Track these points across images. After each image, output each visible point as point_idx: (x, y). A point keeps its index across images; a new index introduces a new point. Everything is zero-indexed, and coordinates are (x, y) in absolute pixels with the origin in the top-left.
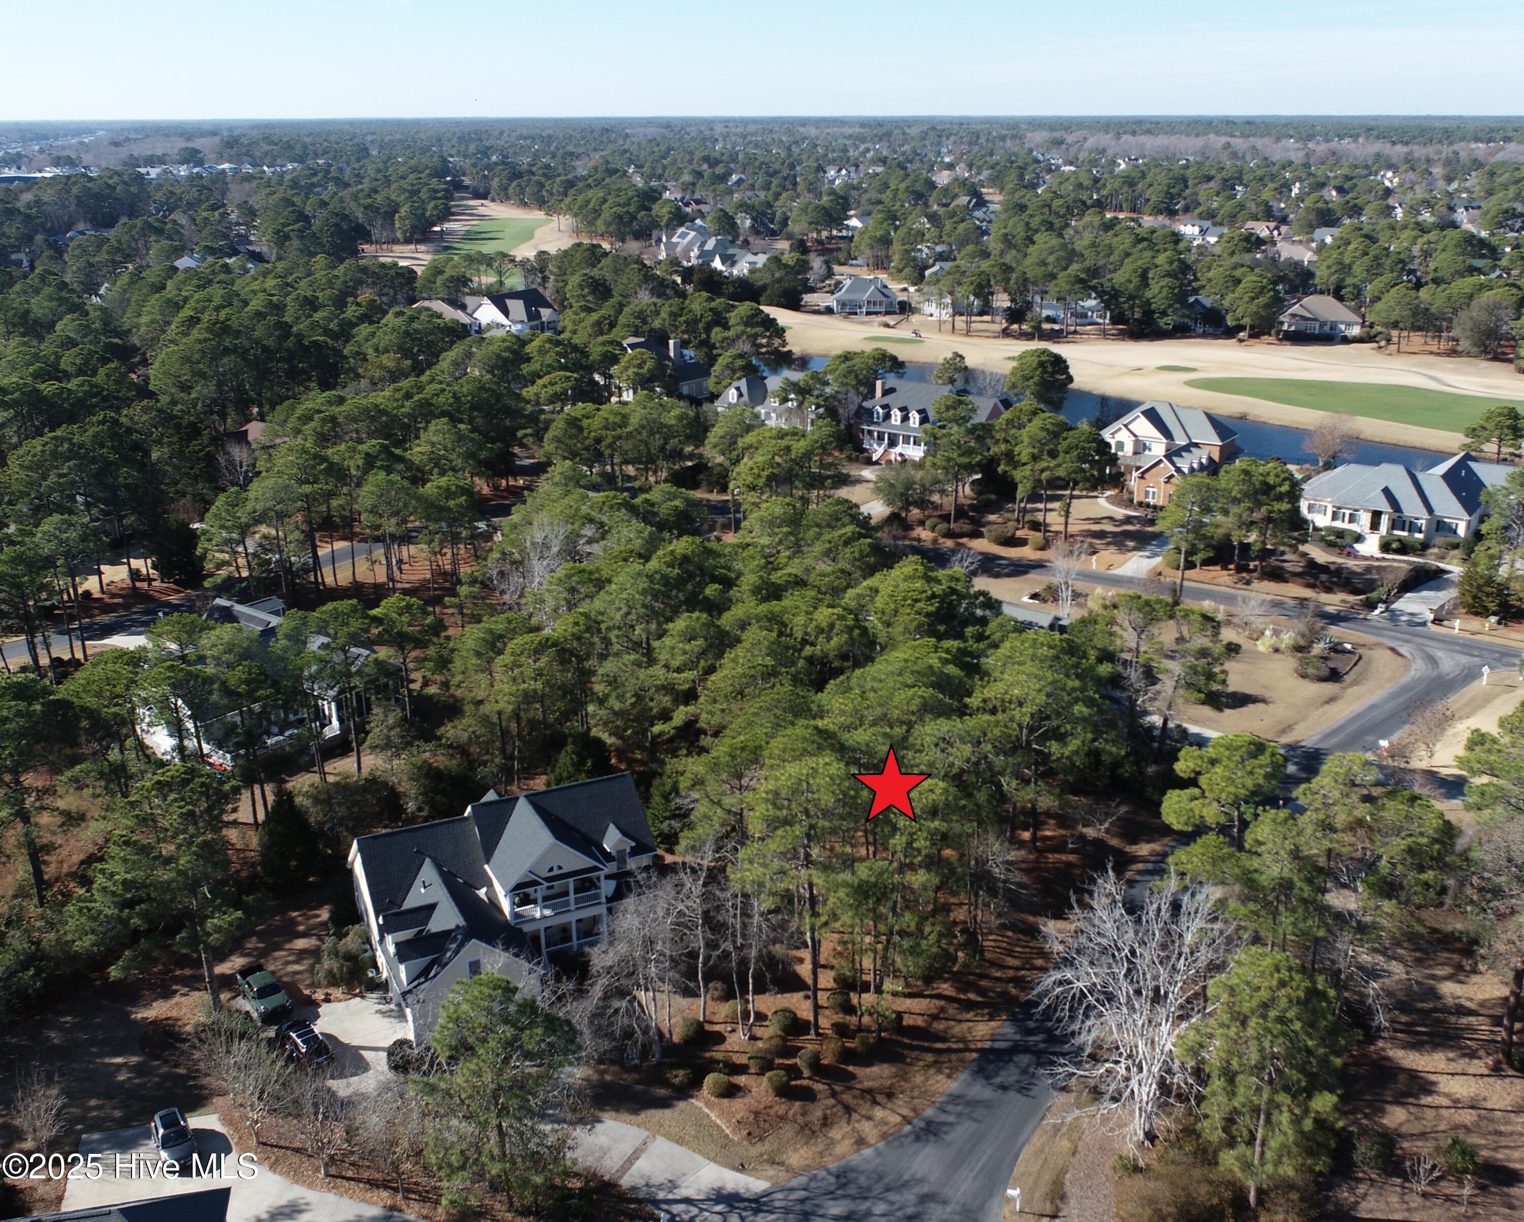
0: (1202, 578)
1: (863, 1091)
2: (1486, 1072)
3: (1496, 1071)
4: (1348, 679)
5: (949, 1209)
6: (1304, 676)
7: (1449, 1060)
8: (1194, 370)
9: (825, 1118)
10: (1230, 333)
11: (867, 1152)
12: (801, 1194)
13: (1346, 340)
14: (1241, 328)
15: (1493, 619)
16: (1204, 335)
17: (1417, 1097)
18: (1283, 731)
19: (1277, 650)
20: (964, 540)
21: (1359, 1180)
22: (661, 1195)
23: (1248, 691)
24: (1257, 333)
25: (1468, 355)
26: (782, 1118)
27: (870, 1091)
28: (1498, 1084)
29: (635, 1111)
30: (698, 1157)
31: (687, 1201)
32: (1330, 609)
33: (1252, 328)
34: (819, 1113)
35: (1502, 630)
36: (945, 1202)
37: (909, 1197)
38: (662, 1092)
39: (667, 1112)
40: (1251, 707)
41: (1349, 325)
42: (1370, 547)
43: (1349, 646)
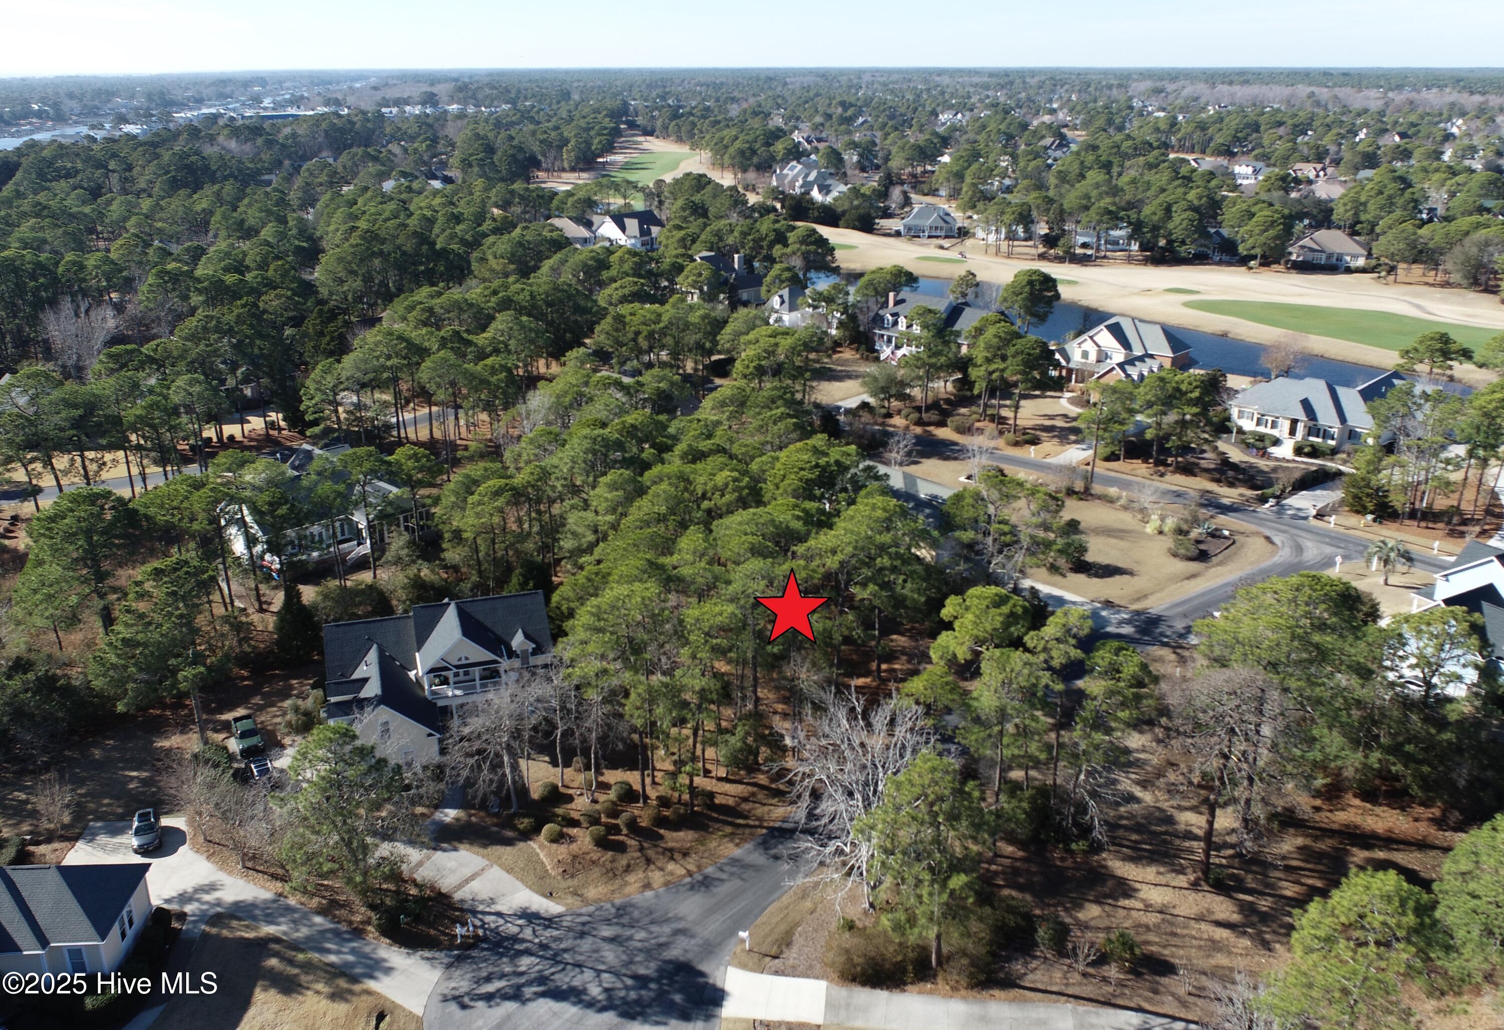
0: (1123, 469)
1: (666, 849)
2: (1186, 885)
3: (1195, 886)
4: (1215, 560)
5: (693, 942)
6: (1175, 555)
7: (1159, 873)
8: (1198, 292)
9: (628, 866)
10: (1243, 261)
11: (649, 894)
12: (587, 919)
13: (1349, 271)
14: (1254, 257)
15: (1370, 517)
16: (1220, 263)
17: (1116, 899)
18: (1138, 599)
19: (1161, 532)
20: (931, 428)
21: (1035, 957)
22: (481, 908)
23: (1120, 565)
24: (1266, 262)
25: (1459, 286)
26: (594, 862)
27: (671, 850)
28: (1192, 896)
29: (485, 846)
30: (519, 884)
31: (499, 914)
32: (1226, 501)
33: (1263, 257)
34: (624, 862)
35: (1376, 527)
36: (693, 937)
37: (667, 929)
38: (510, 834)
39: (509, 848)
40: (1118, 578)
41: (1355, 257)
42: (1285, 451)
43: (1226, 533)
